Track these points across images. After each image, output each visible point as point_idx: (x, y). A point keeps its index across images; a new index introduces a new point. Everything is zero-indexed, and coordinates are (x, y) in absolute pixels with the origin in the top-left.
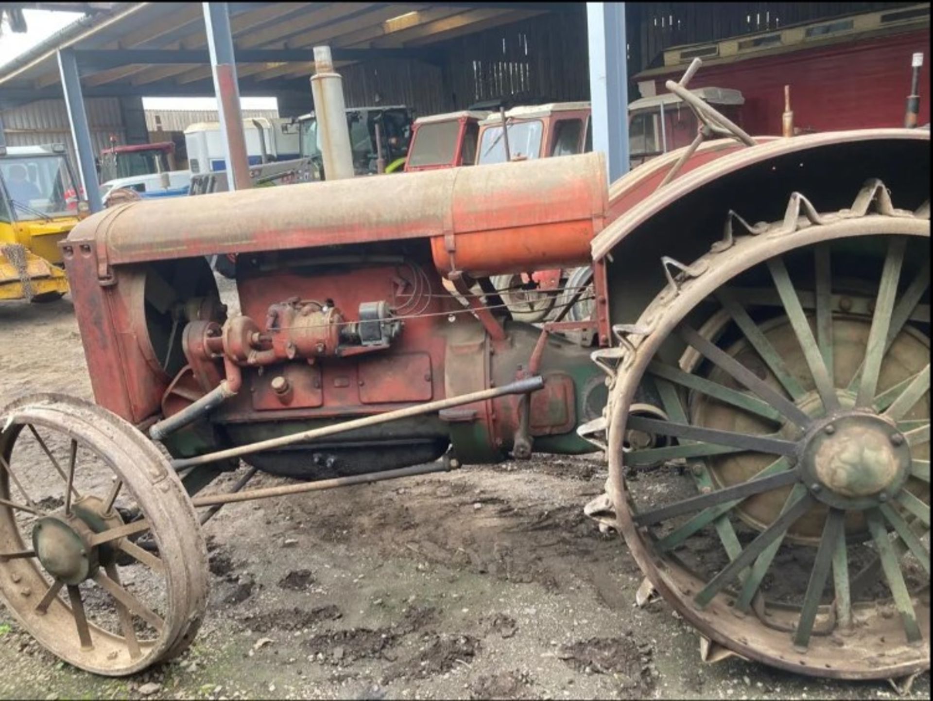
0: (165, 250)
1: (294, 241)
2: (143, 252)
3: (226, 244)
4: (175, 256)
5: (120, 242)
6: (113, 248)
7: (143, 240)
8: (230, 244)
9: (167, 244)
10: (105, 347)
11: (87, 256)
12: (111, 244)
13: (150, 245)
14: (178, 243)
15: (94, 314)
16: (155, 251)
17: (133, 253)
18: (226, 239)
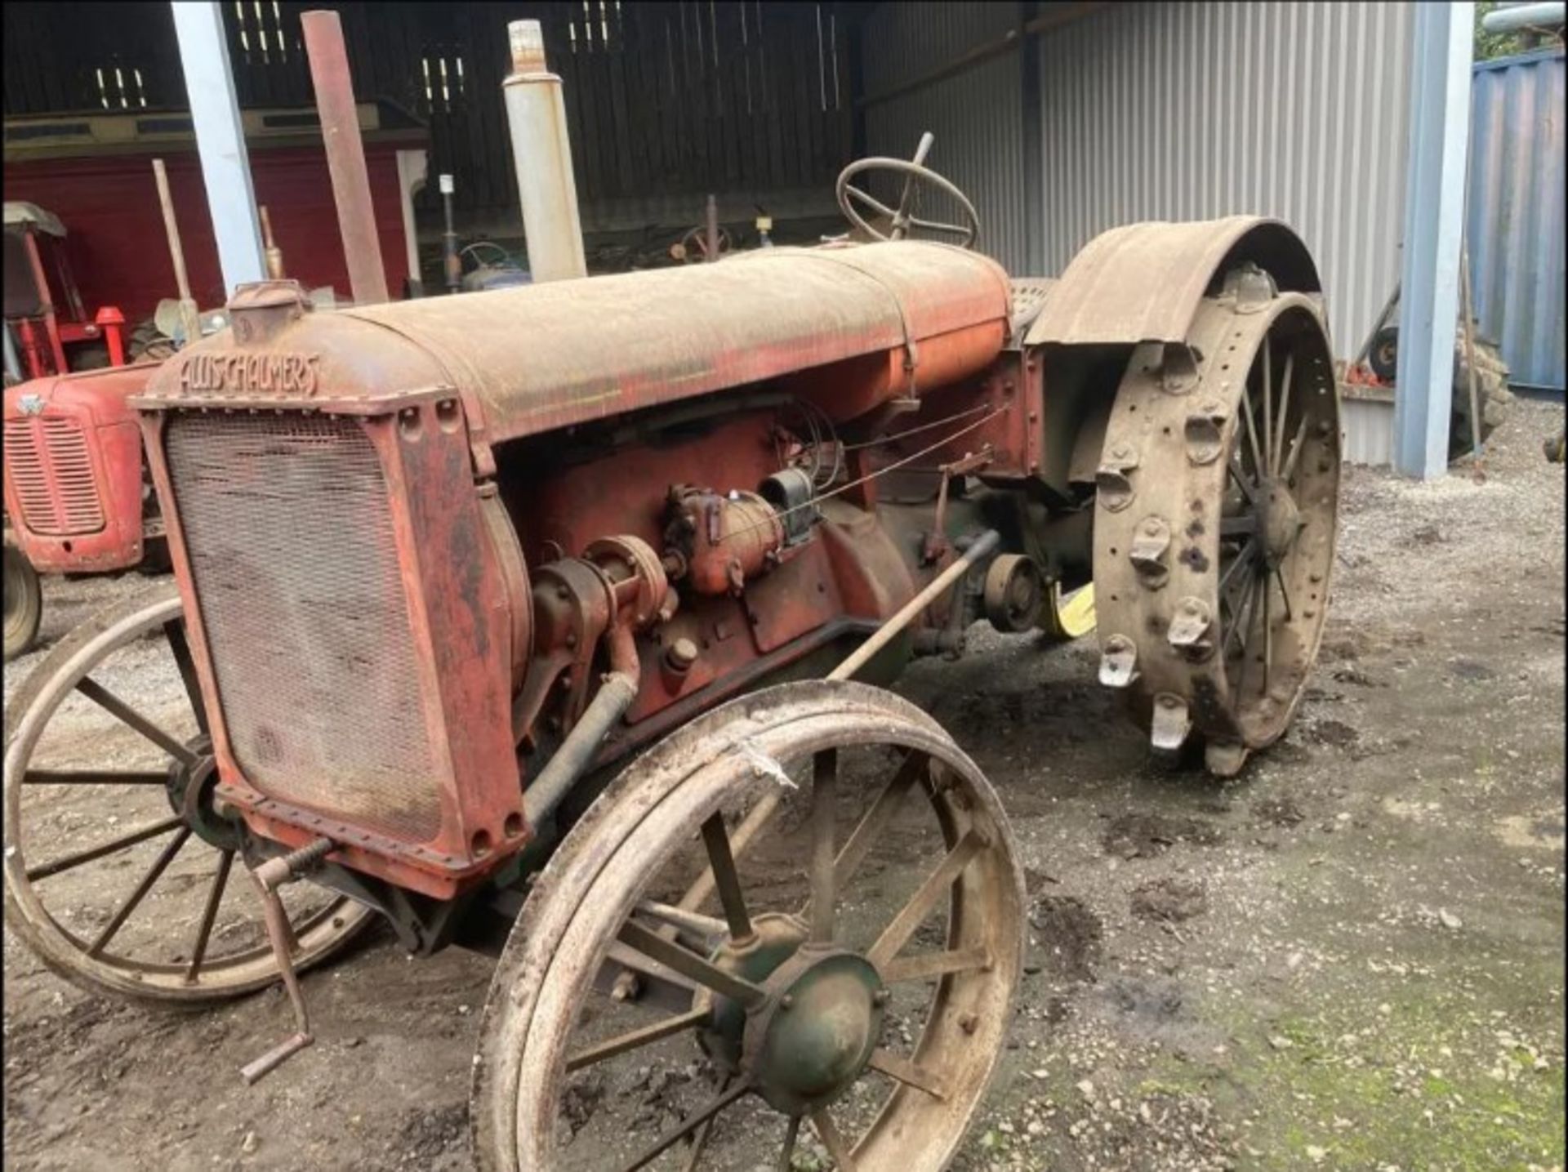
0: (588, 400)
1: (757, 369)
2: (549, 407)
3: (677, 379)
4: (603, 412)
5: (505, 388)
6: (496, 406)
7: (552, 381)
8: (683, 379)
9: (590, 387)
10: (483, 649)
11: (450, 428)
12: (486, 395)
13: (562, 392)
14: (609, 383)
15: (463, 572)
16: (571, 403)
17: (533, 412)
18: (676, 371)
